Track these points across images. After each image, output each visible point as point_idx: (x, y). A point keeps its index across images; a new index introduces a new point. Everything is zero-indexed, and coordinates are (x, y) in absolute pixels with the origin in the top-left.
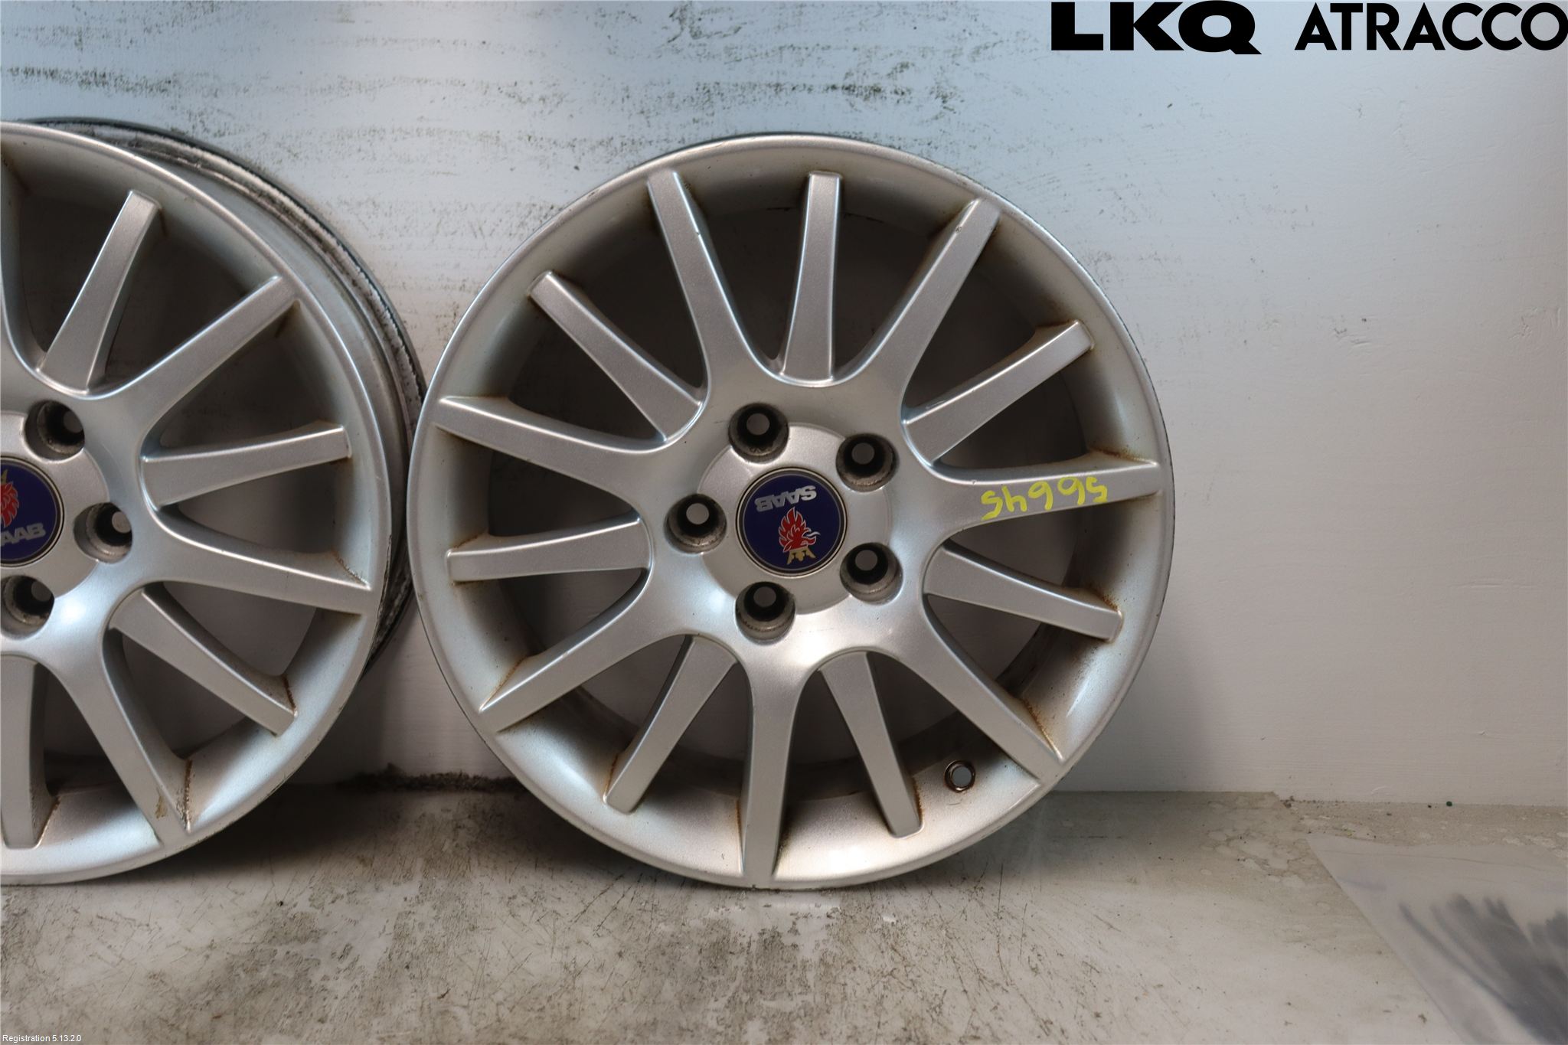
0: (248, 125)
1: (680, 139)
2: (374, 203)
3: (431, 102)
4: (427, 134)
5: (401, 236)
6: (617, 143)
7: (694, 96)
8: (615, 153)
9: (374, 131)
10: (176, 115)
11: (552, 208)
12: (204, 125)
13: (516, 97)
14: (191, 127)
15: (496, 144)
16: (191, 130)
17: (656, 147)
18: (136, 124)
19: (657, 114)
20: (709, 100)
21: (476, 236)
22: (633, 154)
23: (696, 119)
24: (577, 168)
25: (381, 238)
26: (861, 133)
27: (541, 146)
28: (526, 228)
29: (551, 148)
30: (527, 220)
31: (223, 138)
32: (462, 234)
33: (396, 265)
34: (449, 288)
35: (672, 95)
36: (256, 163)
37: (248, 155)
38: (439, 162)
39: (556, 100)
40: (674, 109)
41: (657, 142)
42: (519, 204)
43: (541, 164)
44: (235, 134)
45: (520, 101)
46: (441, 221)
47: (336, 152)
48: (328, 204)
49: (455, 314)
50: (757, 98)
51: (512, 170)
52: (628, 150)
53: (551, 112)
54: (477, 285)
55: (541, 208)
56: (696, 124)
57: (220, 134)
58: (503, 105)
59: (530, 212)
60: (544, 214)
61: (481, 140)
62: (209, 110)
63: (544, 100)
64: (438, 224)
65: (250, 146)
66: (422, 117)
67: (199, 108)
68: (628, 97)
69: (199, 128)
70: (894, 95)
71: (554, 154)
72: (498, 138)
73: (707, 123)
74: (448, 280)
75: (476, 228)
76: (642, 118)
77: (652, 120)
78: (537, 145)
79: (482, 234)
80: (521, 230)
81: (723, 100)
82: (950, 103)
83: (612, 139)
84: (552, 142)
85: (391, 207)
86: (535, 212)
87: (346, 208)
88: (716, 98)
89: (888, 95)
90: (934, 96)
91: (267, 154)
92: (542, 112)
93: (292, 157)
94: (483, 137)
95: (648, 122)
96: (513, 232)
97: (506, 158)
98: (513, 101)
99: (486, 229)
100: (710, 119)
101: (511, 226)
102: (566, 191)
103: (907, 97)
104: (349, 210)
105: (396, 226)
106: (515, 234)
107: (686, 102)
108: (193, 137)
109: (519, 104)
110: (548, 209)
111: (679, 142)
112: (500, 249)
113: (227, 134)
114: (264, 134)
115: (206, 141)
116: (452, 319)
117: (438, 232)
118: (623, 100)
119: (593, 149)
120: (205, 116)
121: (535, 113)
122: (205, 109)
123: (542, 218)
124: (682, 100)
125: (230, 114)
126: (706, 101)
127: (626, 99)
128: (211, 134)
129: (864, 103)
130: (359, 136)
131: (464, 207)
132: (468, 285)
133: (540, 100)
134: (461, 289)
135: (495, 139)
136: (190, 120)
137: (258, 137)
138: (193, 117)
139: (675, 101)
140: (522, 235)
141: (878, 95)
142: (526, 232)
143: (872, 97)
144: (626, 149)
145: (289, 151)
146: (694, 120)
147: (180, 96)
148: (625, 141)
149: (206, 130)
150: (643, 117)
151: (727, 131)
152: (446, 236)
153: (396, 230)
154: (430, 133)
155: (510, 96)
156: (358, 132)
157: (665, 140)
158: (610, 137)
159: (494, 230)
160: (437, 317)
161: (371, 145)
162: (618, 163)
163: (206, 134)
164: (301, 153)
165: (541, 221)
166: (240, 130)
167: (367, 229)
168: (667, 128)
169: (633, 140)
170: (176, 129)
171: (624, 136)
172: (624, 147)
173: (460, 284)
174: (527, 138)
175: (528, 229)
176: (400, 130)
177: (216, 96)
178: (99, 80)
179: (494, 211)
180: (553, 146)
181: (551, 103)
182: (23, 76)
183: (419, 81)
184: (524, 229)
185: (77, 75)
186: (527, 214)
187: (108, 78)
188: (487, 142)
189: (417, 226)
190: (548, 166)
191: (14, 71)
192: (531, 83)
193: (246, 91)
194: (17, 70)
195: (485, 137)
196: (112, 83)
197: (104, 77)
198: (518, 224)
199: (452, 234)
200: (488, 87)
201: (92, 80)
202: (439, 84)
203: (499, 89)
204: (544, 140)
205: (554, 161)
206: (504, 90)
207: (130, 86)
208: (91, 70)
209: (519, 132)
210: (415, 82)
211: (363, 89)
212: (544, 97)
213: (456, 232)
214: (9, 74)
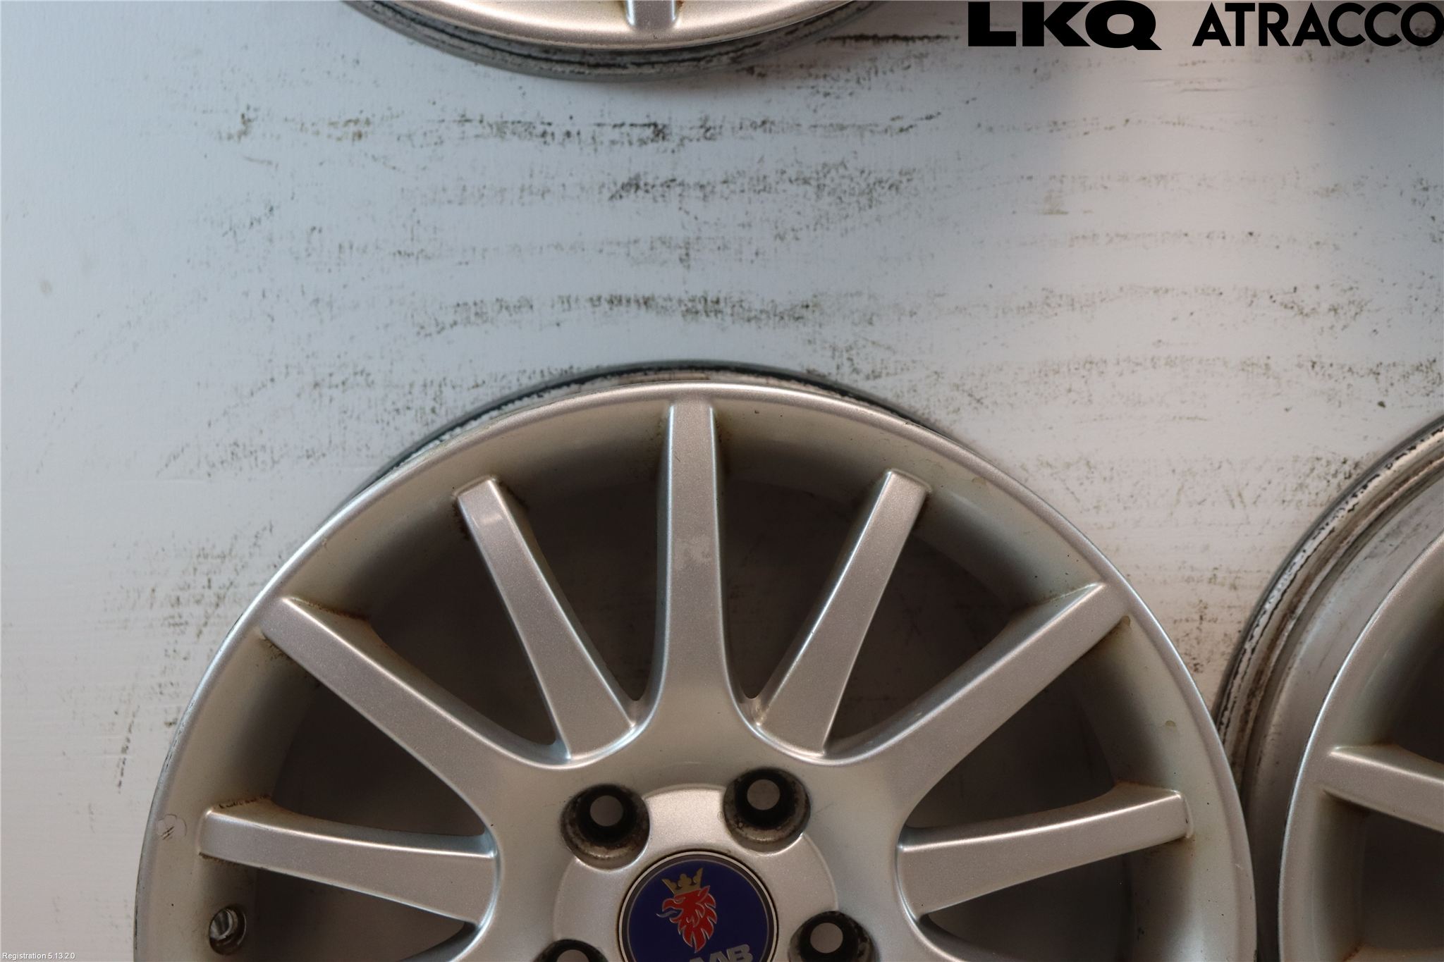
0: (914, 362)
2: (1088, 463)
3: (1174, 319)
4: (1166, 364)
5: (1125, 508)
8: (1437, 381)
9: (1091, 363)
10: (815, 351)
11: (1345, 462)
12: (853, 365)
13: (1296, 308)
14: (835, 367)
15: (1264, 374)
16: (834, 371)
18: (763, 367)
21: (1233, 506)
24: (1382, 404)
25: (1097, 513)
27: (1329, 375)
28: (1307, 492)
29: (1344, 378)
30: (1308, 481)
31: (878, 381)
32: (1213, 504)
33: (1117, 550)
34: (1193, 580)
36: (923, 414)
37: (913, 404)
38: (1183, 402)
39: (1353, 309)
42: (1296, 459)
43: (1330, 400)
44: (896, 374)
45: (1302, 313)
46: (1183, 487)
47: (1036, 394)
48: (1023, 468)
49: (1201, 618)
51: (1287, 410)
53: (1345, 327)
54: (1234, 575)
55: (1329, 463)
57: (875, 375)
58: (1276, 320)
59: (1313, 470)
60: (1332, 471)
61: (1243, 370)
62: (861, 342)
63: (1335, 310)
64: (1180, 490)
65: (915, 391)
66: (1159, 341)
67: (847, 340)
69: (846, 368)
71: (1349, 386)
72: (1267, 365)
74: (1192, 568)
75: (1234, 495)
78: (1323, 375)
79: (1242, 502)
80: (1299, 496)
83: (1434, 361)
84: (1346, 368)
85: (1112, 469)
86: (1320, 469)
87: (1047, 471)
91: (939, 401)
92: (1332, 327)
93: (974, 404)
94: (1246, 366)
96: (1288, 498)
97: (1278, 394)
98: (1291, 313)
99: (1248, 495)
101: (1285, 490)
102: (1366, 438)
104: (1052, 475)
105: (1118, 495)
106: (1290, 502)
108: (836, 380)
109: (1299, 318)
110: (1339, 464)
112: (1268, 523)
113: (883, 375)
114: (936, 373)
115: (854, 385)
116: (1197, 624)
117: (1178, 501)
119: (1405, 376)
120: (854, 352)
121: (1322, 329)
122: (855, 342)
123: (1330, 478)
125: (889, 348)
128: (862, 375)
130: (1069, 370)
131: (1217, 465)
132: (1220, 575)
133: (1330, 310)
134: (1210, 581)
135: (1264, 367)
136: (833, 357)
137: (928, 377)
138: (837, 354)
140: (1301, 501)
142: (1305, 497)
145: (970, 395)
147: (820, 326)
149: (856, 371)
152: (1191, 506)
153: (1119, 500)
154: (1170, 362)
155: (1286, 307)
156: (1068, 366)
158: (1431, 359)
159: (1259, 496)
160: (1175, 622)
161: (1086, 382)
163: (855, 376)
164: (986, 397)
165: (1329, 481)
166: (902, 369)
167: (1078, 500)
170: (814, 370)
173: (1209, 575)
174: (1310, 364)
175: (1310, 493)
176: (1128, 359)
177: (871, 323)
178: (711, 306)
179: (1260, 468)
180: (1348, 375)
181: (1345, 314)
182: (606, 306)
183: (1156, 291)
184: (1303, 493)
185: (680, 301)
186: (1308, 471)
187: (722, 304)
188: (1252, 373)
189: (1149, 493)
190: (1340, 402)
191: (595, 301)
192: (1317, 287)
193: (912, 314)
194: (599, 299)
195: (1249, 366)
196: (728, 310)
197: (717, 302)
198: (1295, 486)
199: (1200, 504)
200: (1255, 296)
201: (700, 307)
202: (1186, 293)
203: (1271, 297)
204: (1334, 366)
205: (1348, 395)
206: (1278, 298)
207: (753, 314)
208: (700, 294)
209: (1299, 356)
210: (1151, 293)
211: (1077, 306)
212: (1336, 306)
213: (1204, 500)
214: (588, 305)
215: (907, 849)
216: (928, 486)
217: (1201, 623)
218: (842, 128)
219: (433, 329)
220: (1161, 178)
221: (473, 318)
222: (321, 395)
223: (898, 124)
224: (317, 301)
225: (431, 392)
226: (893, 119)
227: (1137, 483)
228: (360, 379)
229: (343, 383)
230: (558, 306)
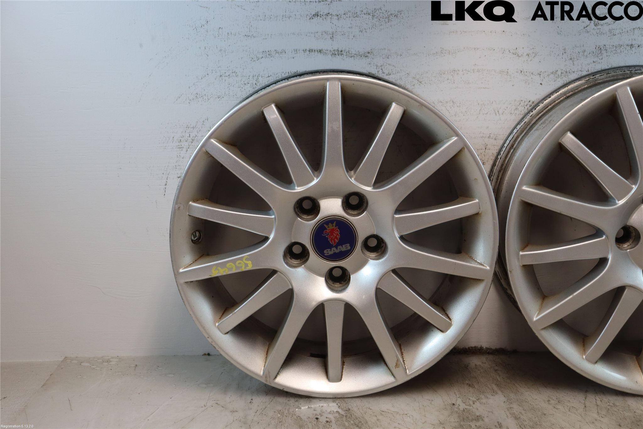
0: (401, 70)
2: (453, 101)
3: (480, 58)
4: (477, 71)
5: (464, 115)
6: (559, 73)
7: (594, 51)
8: (558, 77)
9: (455, 71)
10: (371, 67)
11: (530, 102)
12: (382, 71)
13: (516, 54)
14: (377, 71)
15: (506, 75)
16: (377, 73)
17: (576, 74)
18: (355, 71)
19: (577, 59)
20: (601, 53)
21: (496, 115)
22: (566, 77)
23: (595, 61)
24: (541, 84)
25: (455, 117)
27: (526, 75)
30: (519, 107)
31: (390, 76)
32: (490, 114)
33: (461, 128)
34: (483, 137)
35: (584, 51)
36: (404, 86)
37: (401, 83)
38: (482, 83)
39: (534, 55)
40: (585, 57)
41: (577, 72)
42: (515, 100)
43: (526, 83)
44: (396, 74)
46: (481, 109)
47: (438, 80)
48: (433, 103)
49: (485, 149)
50: (622, 51)
51: (513, 86)
52: (564, 75)
53: (531, 60)
54: (495, 136)
55: (525, 102)
56: (594, 63)
57: (389, 74)
58: (510, 58)
59: (520, 104)
60: (526, 104)
61: (500, 73)
62: (385, 64)
63: (528, 55)
64: (480, 110)
65: (401, 79)
66: (475, 64)
67: (381, 63)
68: (565, 53)
69: (381, 72)
71: (532, 78)
73: (599, 63)
74: (483, 134)
75: (496, 112)
77: (575, 62)
78: (524, 75)
79: (499, 113)
80: (516, 112)
81: (607, 53)
83: (557, 71)
84: (531, 73)
85: (460, 103)
86: (522, 104)
87: (441, 104)
88: (603, 52)
91: (408, 82)
92: (527, 60)
93: (419, 83)
94: (501, 72)
95: (573, 63)
96: (512, 113)
97: (511, 81)
98: (515, 56)
99: (501, 111)
100: (600, 61)
101: (511, 110)
102: (536, 94)
104: (442, 105)
105: (462, 111)
106: (513, 113)
107: (590, 54)
108: (377, 76)
109: (517, 57)
110: (528, 102)
111: (587, 71)
112: (506, 120)
113: (392, 74)
114: (408, 73)
115: (383, 77)
116: (484, 150)
117: (480, 113)
119: (548, 75)
120: (383, 67)
121: (524, 61)
122: (383, 64)
123: (525, 106)
124: (589, 53)
125: (393, 66)
126: (599, 53)
127: (564, 53)
128: (385, 74)
130: (448, 73)
131: (491, 102)
132: (491, 136)
133: (527, 55)
134: (488, 138)
135: (506, 72)
136: (377, 69)
137: (405, 75)
138: (378, 68)
139: (585, 54)
140: (516, 113)
142: (518, 112)
144: (563, 75)
145: (418, 81)
146: (593, 61)
147: (373, 59)
148: (563, 71)
149: (383, 73)
150: (571, 61)
152: (483, 115)
153: (462, 113)
154: (478, 71)
155: (513, 54)
156: (448, 72)
157: (580, 71)
158: (556, 70)
159: (504, 112)
160: (478, 149)
161: (453, 77)
162: (559, 81)
163: (383, 74)
164: (423, 81)
165: (525, 107)
166: (397, 72)
167: (450, 113)
168: (582, 66)
169: (566, 71)
170: (371, 73)
171: (563, 70)
172: (562, 74)
173: (488, 135)
174: (520, 72)
176: (466, 70)
177: (388, 58)
178: (340, 53)
179: (504, 103)
180: (531, 75)
181: (531, 56)
182: (308, 52)
183: (475, 49)
184: (517, 111)
185: (330, 51)
186: (519, 104)
187: (343, 52)
188: (503, 74)
189: (471, 111)
190: (529, 83)
191: (305, 51)
192: (523, 48)
193: (401, 55)
194: (306, 50)
195: (502, 72)
196: (345, 54)
197: (342, 51)
198: (515, 109)
199: (486, 114)
201: (336, 53)
202: (484, 50)
203: (509, 51)
204: (527, 72)
205: (531, 81)
206: (511, 51)
207: (352, 55)
208: (336, 49)
209: (517, 69)
210: (473, 49)
211: (451, 53)
212: (528, 54)
213: (487, 113)
214: (303, 52)
215: (397, 216)
216: (405, 108)
217: (485, 150)
219: (256, 59)
221: (268, 56)
222: (222, 79)
224: (221, 50)
225: (255, 78)
227: (468, 107)
228: (234, 74)
229: (229, 75)
230: (293, 52)
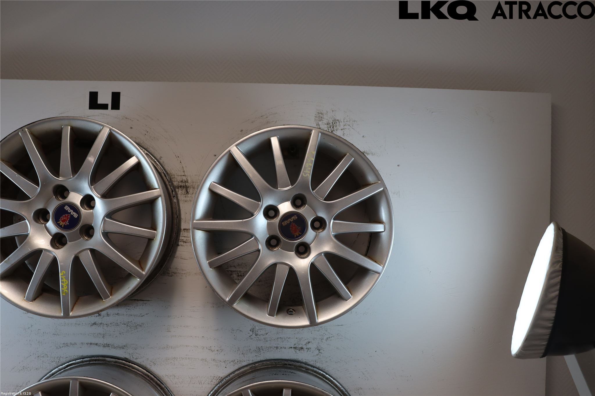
1: (252, 360)
2: (174, 376)
3: (190, 351)
4: (188, 359)
5: (181, 384)
7: (256, 350)
9: (175, 358)
10: (126, 354)
11: (219, 377)
16: (129, 358)
17: (246, 362)
19: (246, 354)
21: (200, 384)
22: (240, 364)
24: (226, 367)
26: (298, 359)
30: (213, 380)
31: (137, 360)
35: (250, 350)
38: (191, 365)
39: (221, 351)
40: (251, 353)
42: (211, 376)
43: (217, 366)
45: (212, 351)
46: (191, 380)
47: (165, 363)
50: (272, 350)
51: (209, 367)
53: (219, 354)
55: (217, 377)
58: (207, 352)
59: (214, 378)
62: (134, 353)
63: (218, 351)
66: (187, 355)
67: (132, 352)
68: (239, 350)
69: (131, 357)
70: (306, 350)
73: (259, 356)
74: (193, 395)
75: (200, 382)
76: (243, 355)
78: (216, 362)
81: (263, 351)
82: (321, 351)
83: (235, 360)
85: (179, 376)
88: (261, 350)
89: (305, 349)
90: (316, 349)
92: (217, 353)
94: (202, 360)
97: (208, 365)
98: (210, 351)
99: (202, 382)
100: (260, 355)
102: (223, 373)
103: (310, 350)
105: (180, 381)
106: (210, 383)
117: (190, 383)
118: (238, 351)
119: (230, 362)
121: (215, 354)
124: (253, 350)
125: (139, 354)
126: (259, 351)
129: (299, 351)
131: (197, 377)
132: (197, 395)
135: (205, 360)
137: (146, 359)
140: (212, 384)
141: (302, 349)
143: (301, 350)
144: (238, 363)
145: (154, 362)
146: (256, 356)
147: (127, 350)
148: (238, 360)
149: (133, 358)
151: (264, 358)
152: (192, 384)
155: (209, 349)
156: (171, 358)
157: (248, 360)
159: (204, 382)
161: (174, 361)
162: (236, 366)
163: (133, 359)
164: (156, 363)
168: (249, 358)
169: (240, 360)
174: (213, 360)
176: (182, 358)
177: (136, 350)
178: (108, 345)
179: (204, 377)
180: (220, 362)
182: (89, 345)
183: (186, 346)
184: (212, 382)
185: (102, 344)
187: (110, 345)
189: (185, 381)
190: (219, 367)
191: (87, 344)
192: (215, 346)
193: (143, 348)
194: (88, 343)
196: (111, 346)
197: (109, 345)
198: (210, 381)
200: (204, 347)
201: (106, 345)
202: (192, 346)
203: (207, 348)
204: (218, 360)
205: (220, 365)
207: (115, 347)
208: (106, 343)
209: (211, 358)
211: (173, 348)
213: (195, 383)
214: (86, 344)
218: (131, 315)
219: (59, 347)
220: (187, 326)
221: (66, 346)
222: (39, 359)
223: (141, 315)
224: (39, 342)
225: (58, 359)
226: (140, 314)
227: (183, 379)
228: (46, 356)
229: (43, 357)
230: (81, 344)
